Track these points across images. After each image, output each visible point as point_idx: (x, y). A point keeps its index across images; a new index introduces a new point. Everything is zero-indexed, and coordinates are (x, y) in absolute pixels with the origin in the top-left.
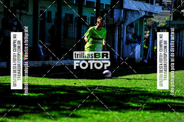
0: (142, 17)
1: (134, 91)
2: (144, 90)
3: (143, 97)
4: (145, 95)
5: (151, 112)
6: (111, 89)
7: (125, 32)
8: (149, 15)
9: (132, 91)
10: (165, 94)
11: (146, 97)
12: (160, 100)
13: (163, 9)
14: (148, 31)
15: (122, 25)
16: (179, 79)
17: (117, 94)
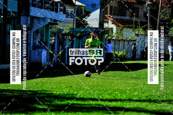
0: (47, 24)
1: (41, 93)
2: (50, 92)
3: (49, 99)
4: (51, 97)
5: (56, 113)
6: (19, 92)
7: (32, 39)
8: (54, 22)
9: (39, 93)
10: (69, 96)
11: (52, 99)
12: (64, 101)
13: (67, 17)
14: (53, 37)
15: (29, 32)
16: (82, 82)
17: (24, 96)
